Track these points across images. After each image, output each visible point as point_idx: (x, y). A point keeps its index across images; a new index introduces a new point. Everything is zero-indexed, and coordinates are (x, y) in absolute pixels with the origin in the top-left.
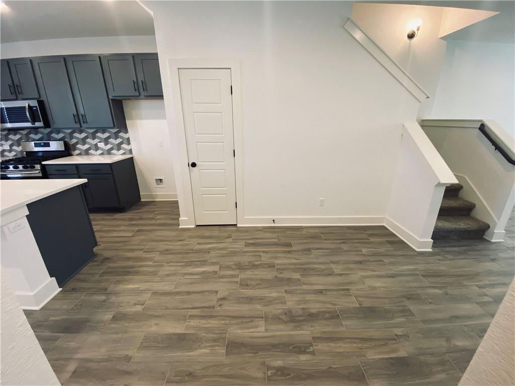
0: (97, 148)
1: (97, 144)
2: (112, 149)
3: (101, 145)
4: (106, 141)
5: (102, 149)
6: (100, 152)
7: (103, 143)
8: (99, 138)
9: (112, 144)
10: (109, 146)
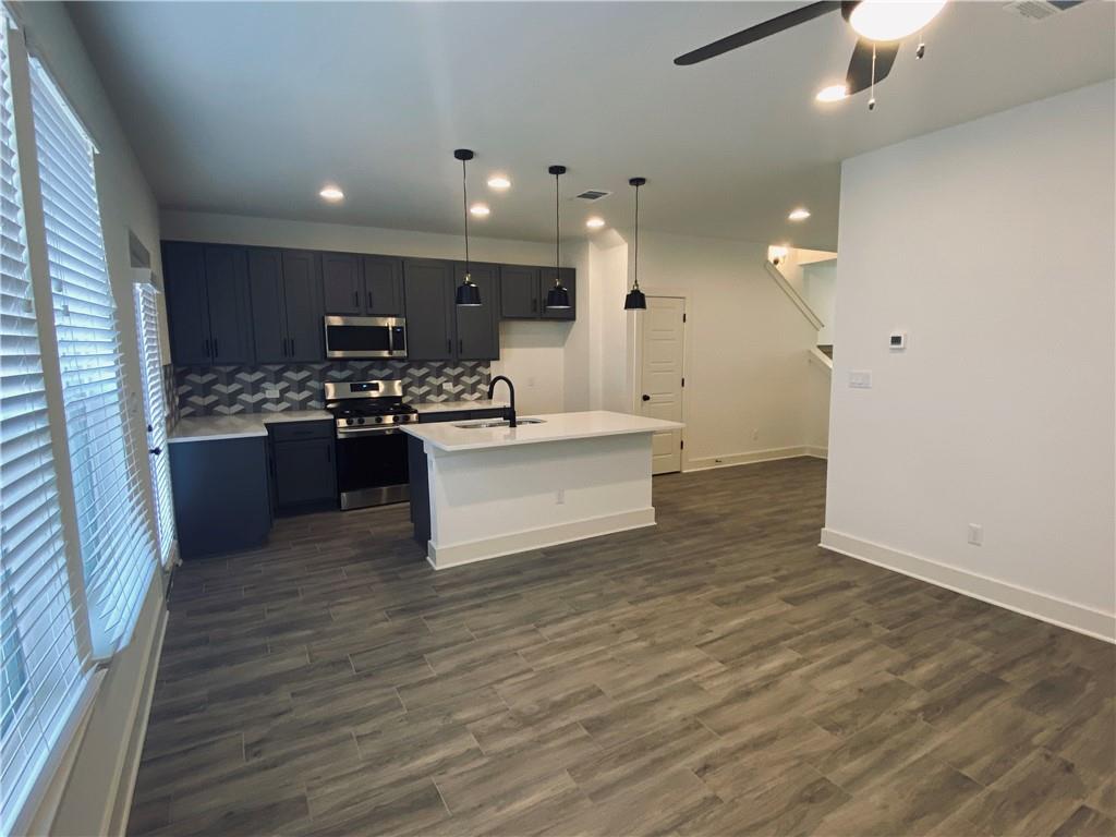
0: (439, 390)
1: (441, 385)
2: (463, 392)
3: (446, 386)
4: (456, 380)
5: (447, 392)
6: (444, 397)
7: (451, 384)
8: (447, 375)
9: (464, 384)
10: (460, 388)
